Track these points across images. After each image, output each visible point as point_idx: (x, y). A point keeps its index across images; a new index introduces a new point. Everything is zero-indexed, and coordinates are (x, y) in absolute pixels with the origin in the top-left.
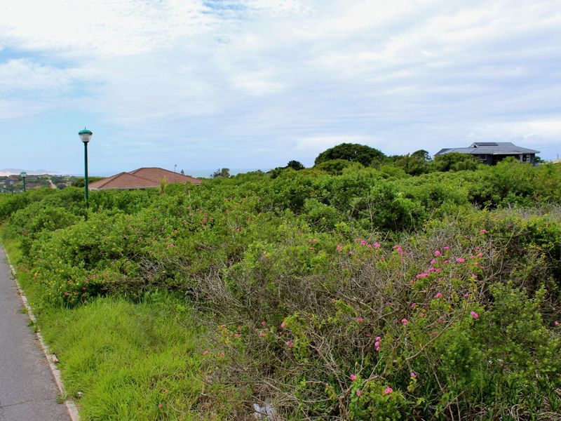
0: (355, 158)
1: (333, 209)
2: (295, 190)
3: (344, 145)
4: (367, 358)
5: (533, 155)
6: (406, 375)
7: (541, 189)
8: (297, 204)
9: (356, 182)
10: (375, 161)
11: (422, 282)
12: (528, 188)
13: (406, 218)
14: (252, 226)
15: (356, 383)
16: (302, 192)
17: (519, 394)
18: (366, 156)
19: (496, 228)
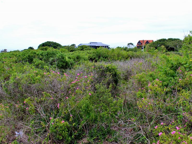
0: (51, 46)
1: (43, 62)
2: (30, 55)
3: (48, 42)
4: (55, 111)
5: (108, 46)
6: (69, 116)
7: (110, 56)
8: (31, 60)
9: (51, 53)
10: (58, 47)
11: (73, 85)
12: (106, 56)
13: (68, 65)
14: (14, 68)
15: (52, 120)
16: (32, 56)
17: (105, 119)
18: (56, 46)
19: (97, 67)
